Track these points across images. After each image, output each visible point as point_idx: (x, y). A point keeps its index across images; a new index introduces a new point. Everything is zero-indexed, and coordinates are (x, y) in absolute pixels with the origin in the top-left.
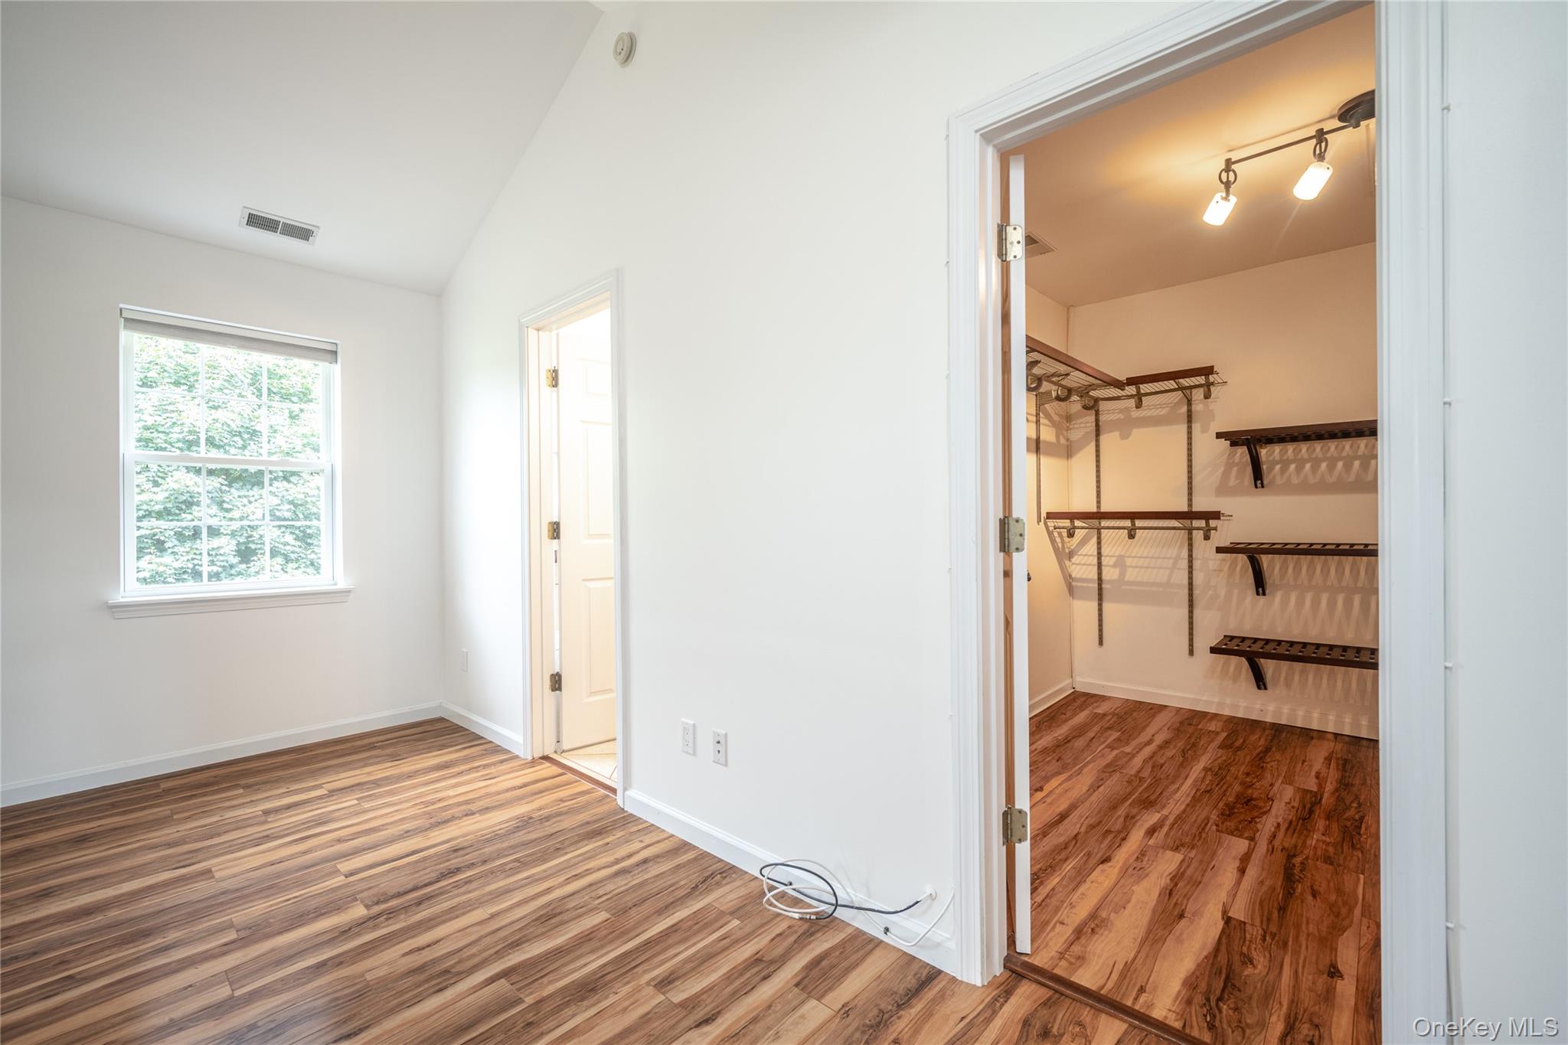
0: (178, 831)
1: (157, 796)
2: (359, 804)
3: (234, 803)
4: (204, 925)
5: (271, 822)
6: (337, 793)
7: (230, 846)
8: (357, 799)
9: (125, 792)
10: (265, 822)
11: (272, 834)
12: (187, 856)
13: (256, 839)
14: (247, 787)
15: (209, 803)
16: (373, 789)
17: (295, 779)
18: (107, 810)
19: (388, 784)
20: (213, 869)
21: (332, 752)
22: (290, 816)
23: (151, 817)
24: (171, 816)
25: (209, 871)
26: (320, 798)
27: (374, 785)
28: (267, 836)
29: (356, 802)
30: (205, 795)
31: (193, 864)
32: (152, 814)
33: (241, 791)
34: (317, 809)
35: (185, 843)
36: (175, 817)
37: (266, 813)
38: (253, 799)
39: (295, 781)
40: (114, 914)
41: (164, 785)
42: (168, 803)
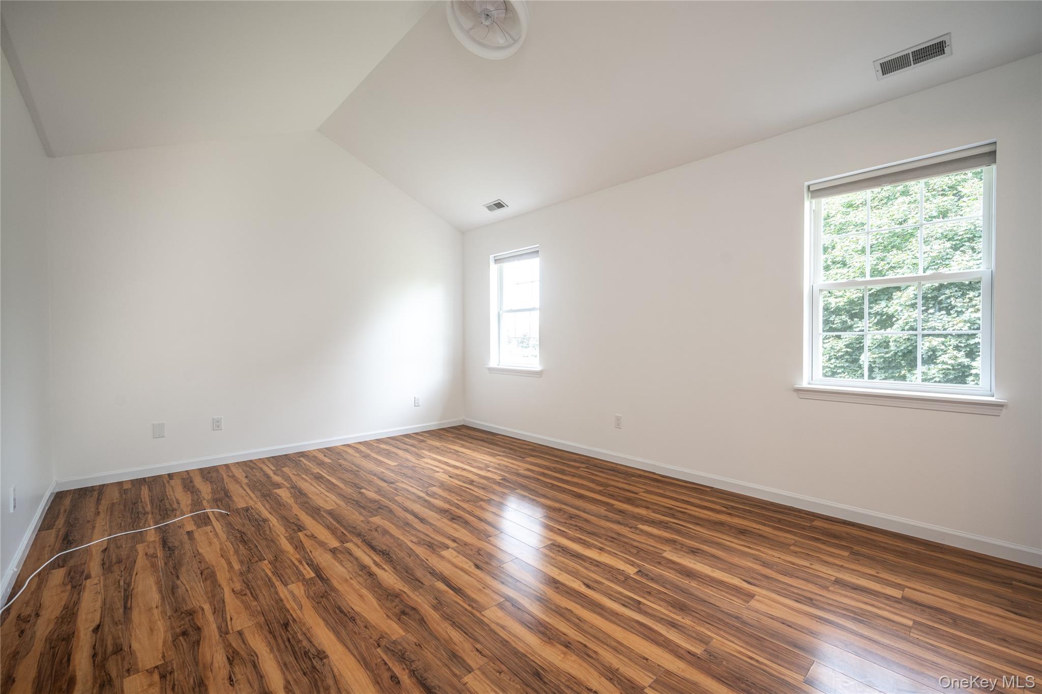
0: (779, 558)
1: (804, 528)
2: (910, 628)
3: (831, 560)
4: (702, 629)
5: (829, 591)
6: (908, 604)
7: (785, 589)
8: (915, 622)
9: (796, 516)
10: (826, 588)
11: (816, 600)
12: (759, 577)
13: (803, 596)
14: (854, 553)
15: (820, 551)
16: (947, 624)
17: (893, 568)
18: (774, 522)
19: (965, 630)
20: (756, 597)
21: (958, 564)
22: (846, 596)
23: (782, 540)
24: (790, 546)
25: (751, 596)
26: (888, 597)
27: (951, 621)
28: (811, 600)
29: (910, 623)
30: (824, 542)
31: (755, 585)
32: (786, 538)
33: (846, 554)
34: (872, 605)
35: (771, 568)
36: (792, 548)
37: (838, 582)
38: (845, 565)
39: (891, 570)
40: (693, 585)
41: (817, 523)
42: (802, 536)
